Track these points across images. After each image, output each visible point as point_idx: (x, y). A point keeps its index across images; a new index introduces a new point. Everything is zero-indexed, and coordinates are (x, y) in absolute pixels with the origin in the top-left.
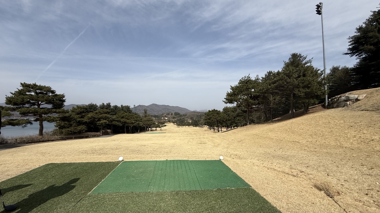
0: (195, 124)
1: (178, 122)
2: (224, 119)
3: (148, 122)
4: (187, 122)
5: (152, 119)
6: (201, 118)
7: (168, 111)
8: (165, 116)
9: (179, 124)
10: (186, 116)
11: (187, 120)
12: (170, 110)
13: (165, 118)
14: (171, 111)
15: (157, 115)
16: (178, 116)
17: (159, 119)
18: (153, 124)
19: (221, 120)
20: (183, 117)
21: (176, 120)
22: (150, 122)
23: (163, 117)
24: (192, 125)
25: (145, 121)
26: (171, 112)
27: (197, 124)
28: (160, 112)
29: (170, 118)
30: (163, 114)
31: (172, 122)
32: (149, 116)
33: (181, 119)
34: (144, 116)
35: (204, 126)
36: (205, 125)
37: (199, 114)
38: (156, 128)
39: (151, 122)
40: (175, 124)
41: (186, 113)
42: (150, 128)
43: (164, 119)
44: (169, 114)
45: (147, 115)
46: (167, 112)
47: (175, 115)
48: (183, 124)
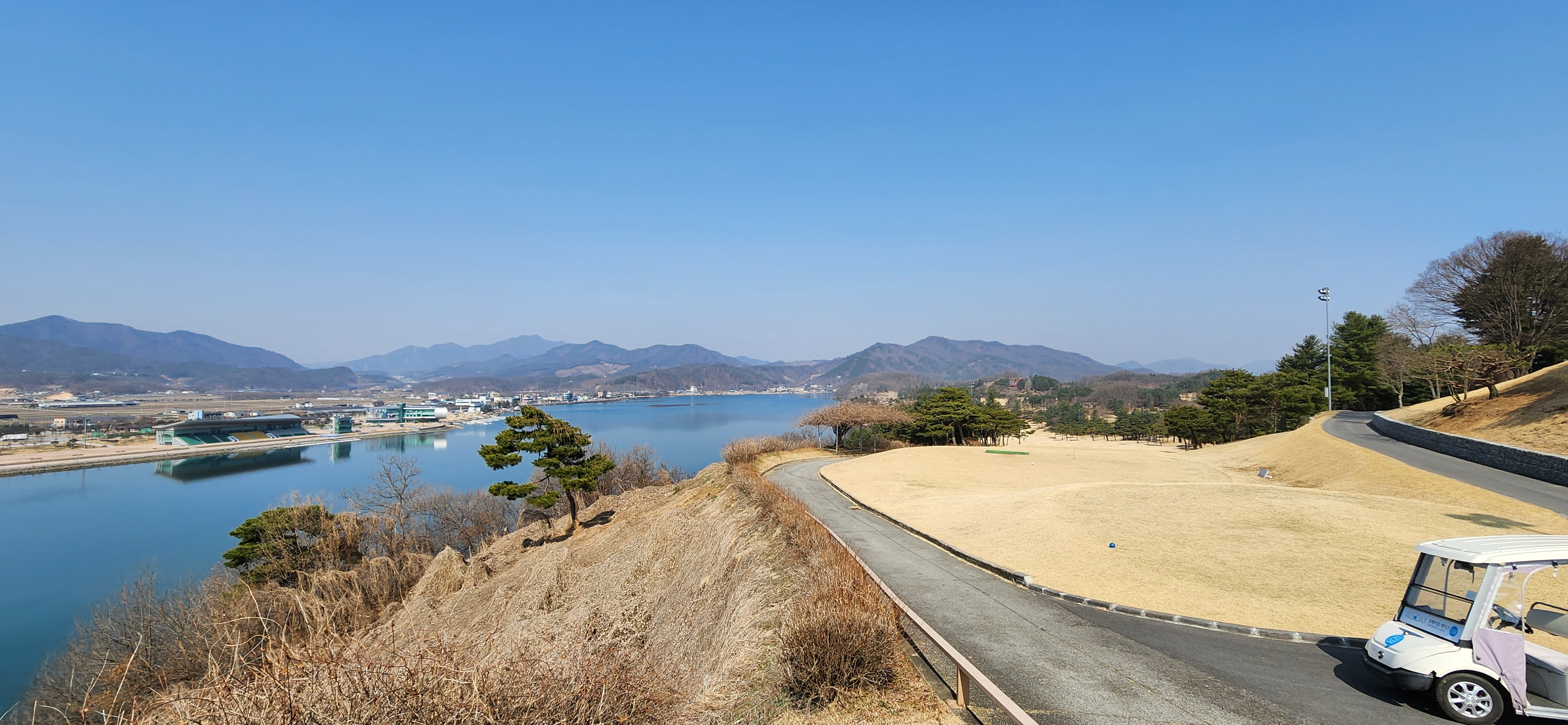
1: (1054, 418)
4: (1094, 418)
7: (999, 368)
10: (1089, 396)
11: (1095, 411)
12: (1012, 364)
14: (1013, 370)
16: (1051, 393)
20: (1074, 399)
24: (1120, 435)
26: (1015, 375)
27: (1140, 430)
28: (960, 372)
30: (981, 382)
37: (1151, 387)
41: (1085, 380)
44: (1008, 381)
46: (996, 371)
47: (1036, 389)
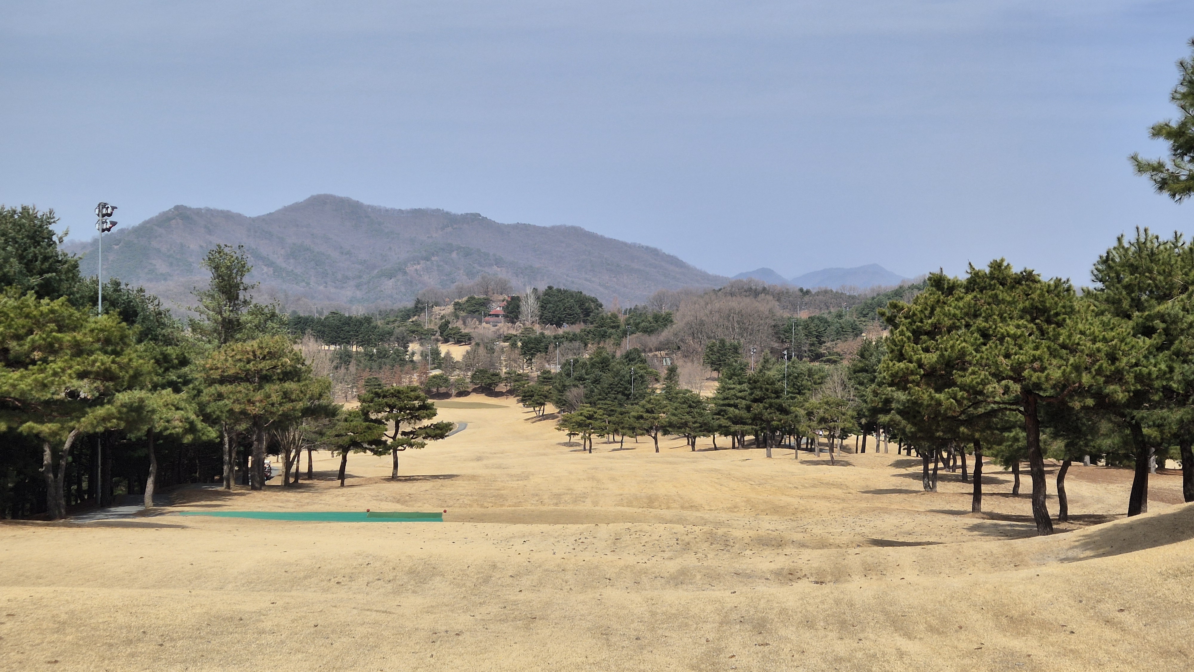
0: (756, 419)
1: (574, 393)
2: (1117, 377)
3: (258, 396)
4: (668, 389)
5: (298, 359)
6: (817, 357)
7: (471, 274)
8: (444, 327)
9: (588, 409)
10: (666, 334)
11: (672, 371)
12: (499, 262)
13: (444, 349)
15: (358, 311)
16: (577, 329)
17: (383, 355)
18: (308, 412)
19: (1082, 392)
20: (629, 344)
21: (555, 369)
22: (273, 390)
23: (423, 336)
24: (726, 433)
25: (223, 381)
26: (503, 288)
27: (777, 419)
28: (389, 284)
29: (492, 351)
30: (419, 308)
31: (511, 392)
32: (261, 328)
33: (604, 364)
34: (207, 324)
35: (851, 440)
36: (869, 429)
38: (344, 450)
39: (286, 396)
40: (550, 408)
41: (660, 299)
42: (273, 450)
43: (436, 359)
44: (485, 303)
45: (244, 315)
46: (464, 281)
47: (544, 320)
48: (629, 420)
